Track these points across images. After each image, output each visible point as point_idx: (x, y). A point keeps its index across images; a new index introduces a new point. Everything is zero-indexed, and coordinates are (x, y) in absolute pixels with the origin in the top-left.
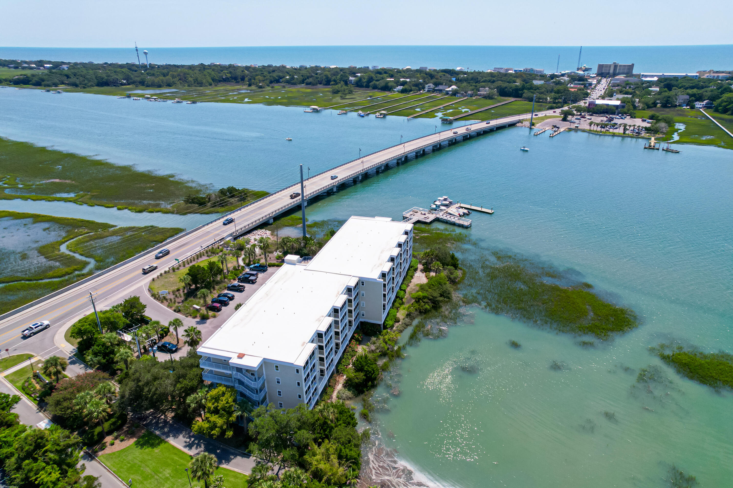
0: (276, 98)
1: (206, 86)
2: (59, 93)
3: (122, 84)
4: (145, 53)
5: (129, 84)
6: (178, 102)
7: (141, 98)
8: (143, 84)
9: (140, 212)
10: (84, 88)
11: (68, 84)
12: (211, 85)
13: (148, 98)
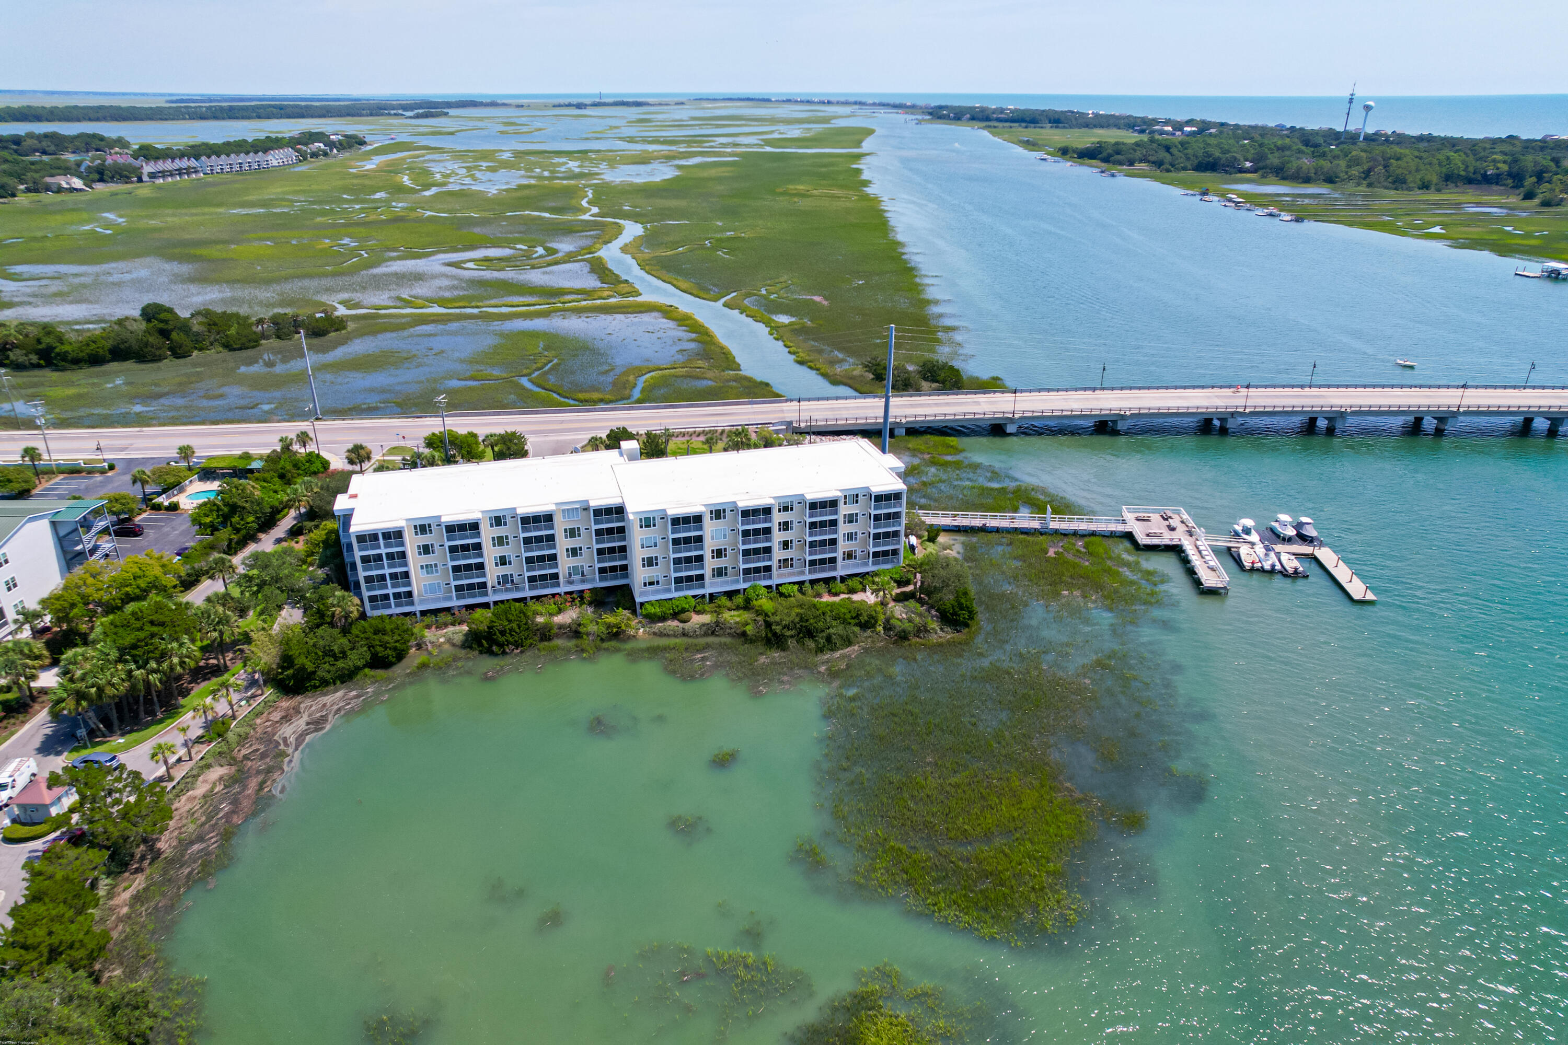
0: (1528, 235)
1: (1409, 189)
2: (1113, 175)
3: (1242, 171)
4: (1368, 108)
5: (1255, 171)
6: (1271, 215)
7: (1216, 199)
8: (1281, 173)
9: (801, 363)
10: (1168, 171)
11: (1153, 162)
12: (1425, 186)
13: (1230, 200)
